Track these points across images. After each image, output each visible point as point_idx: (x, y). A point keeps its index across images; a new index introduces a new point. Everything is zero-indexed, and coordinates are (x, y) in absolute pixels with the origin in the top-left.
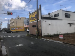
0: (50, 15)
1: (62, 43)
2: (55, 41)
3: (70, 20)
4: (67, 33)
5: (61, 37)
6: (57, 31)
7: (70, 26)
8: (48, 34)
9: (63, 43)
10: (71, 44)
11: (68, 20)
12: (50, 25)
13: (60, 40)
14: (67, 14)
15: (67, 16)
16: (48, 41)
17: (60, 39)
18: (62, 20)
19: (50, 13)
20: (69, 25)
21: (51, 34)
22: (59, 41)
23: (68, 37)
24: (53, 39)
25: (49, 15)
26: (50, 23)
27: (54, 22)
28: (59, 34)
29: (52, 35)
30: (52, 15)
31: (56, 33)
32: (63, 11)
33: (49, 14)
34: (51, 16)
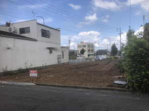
0: (11, 27)
1: (35, 85)
2: (20, 84)
3: (51, 42)
4: (45, 65)
5: (33, 74)
6: (26, 63)
7: (51, 52)
8: (5, 69)
9: (37, 84)
10: (49, 85)
11: (47, 42)
12: (9, 48)
13: (32, 79)
14: (45, 30)
15: (45, 34)
16: (4, 84)
17: (30, 77)
18: (35, 40)
19: (12, 23)
20: (48, 51)
21: (12, 70)
22: (29, 82)
23: (46, 72)
24: (16, 80)
25: (8, 28)
26: (10, 46)
27: (19, 43)
28: (29, 67)
29: (15, 71)
30: (14, 28)
31: (23, 67)
32: (39, 24)
33: (8, 25)
34: (13, 31)
